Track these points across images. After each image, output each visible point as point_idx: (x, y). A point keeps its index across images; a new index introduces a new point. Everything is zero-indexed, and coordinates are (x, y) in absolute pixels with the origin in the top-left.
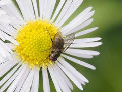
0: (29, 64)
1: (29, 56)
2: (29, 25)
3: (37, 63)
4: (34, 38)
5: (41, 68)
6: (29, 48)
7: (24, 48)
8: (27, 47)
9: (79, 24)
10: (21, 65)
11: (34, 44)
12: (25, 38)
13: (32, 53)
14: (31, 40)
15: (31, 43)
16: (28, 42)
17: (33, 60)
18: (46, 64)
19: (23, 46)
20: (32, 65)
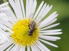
0: (20, 44)
1: (19, 40)
2: (20, 22)
3: (24, 44)
4: (22, 29)
5: (26, 46)
6: (20, 35)
7: (17, 35)
8: (18, 34)
9: (48, 22)
10: (15, 45)
11: (22, 33)
12: (17, 29)
13: (21, 38)
14: (21, 30)
15: (21, 32)
16: (19, 31)
17: (22, 42)
18: (30, 44)
19: (16, 34)
20: (21, 44)
